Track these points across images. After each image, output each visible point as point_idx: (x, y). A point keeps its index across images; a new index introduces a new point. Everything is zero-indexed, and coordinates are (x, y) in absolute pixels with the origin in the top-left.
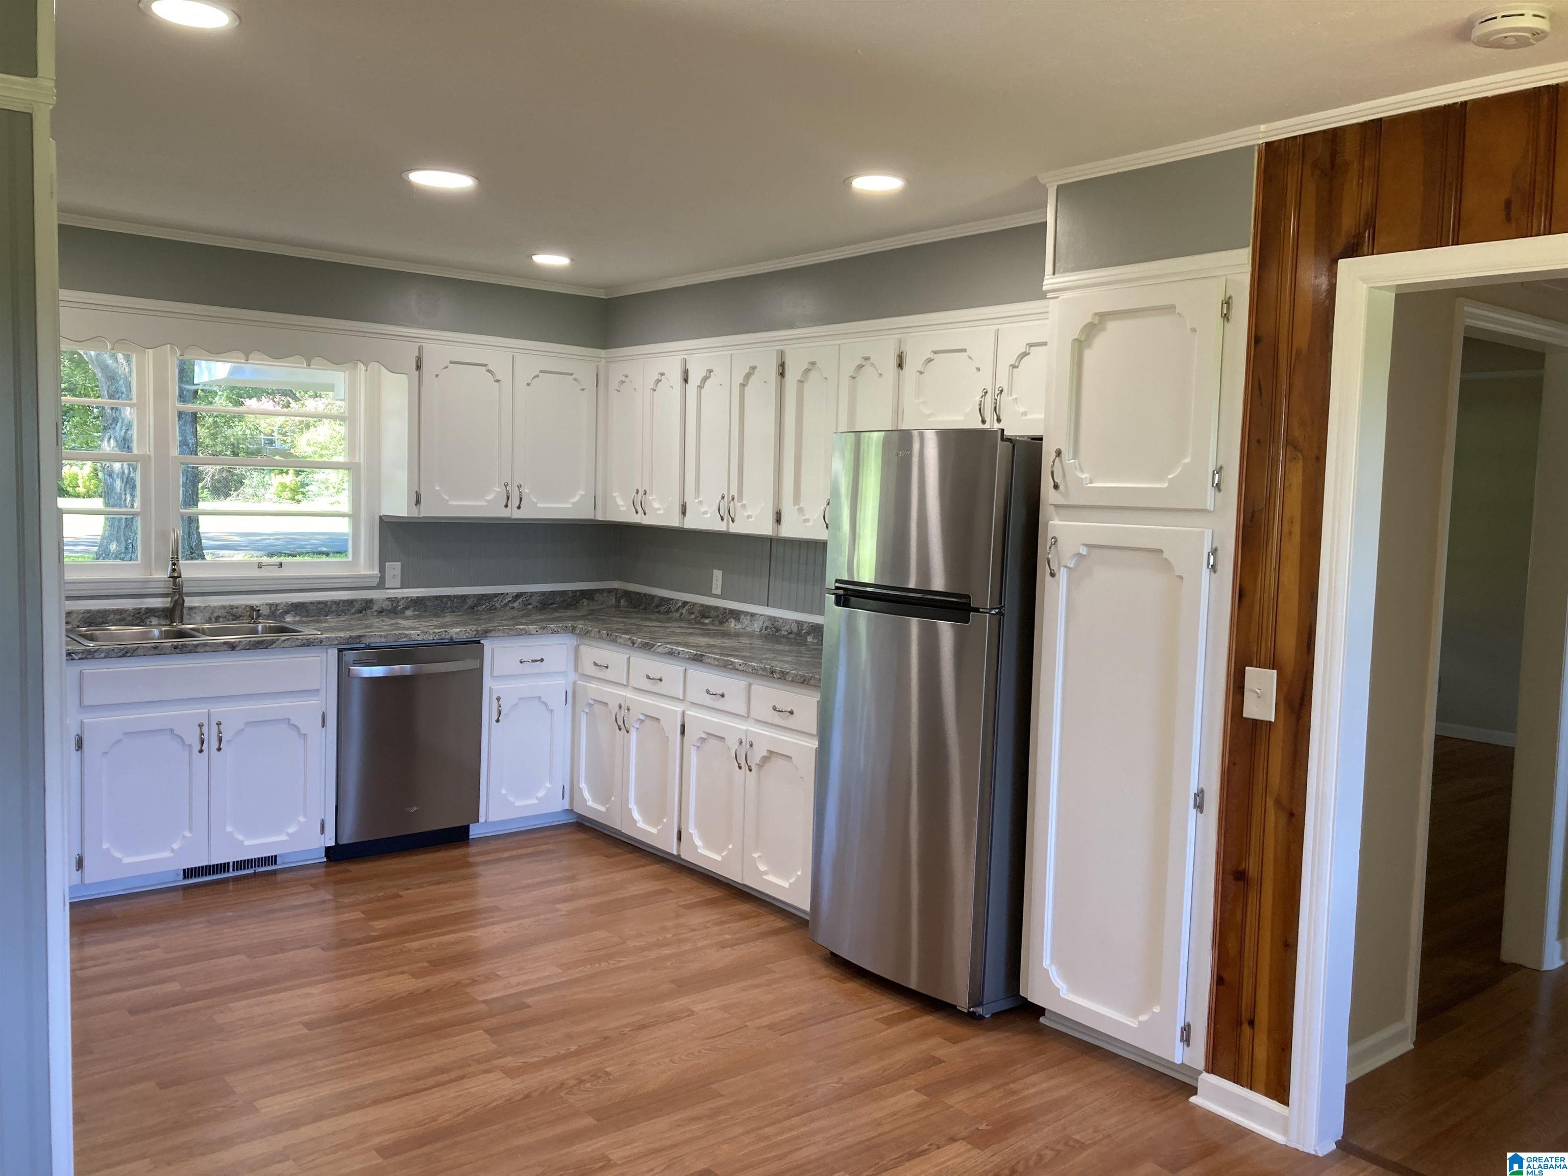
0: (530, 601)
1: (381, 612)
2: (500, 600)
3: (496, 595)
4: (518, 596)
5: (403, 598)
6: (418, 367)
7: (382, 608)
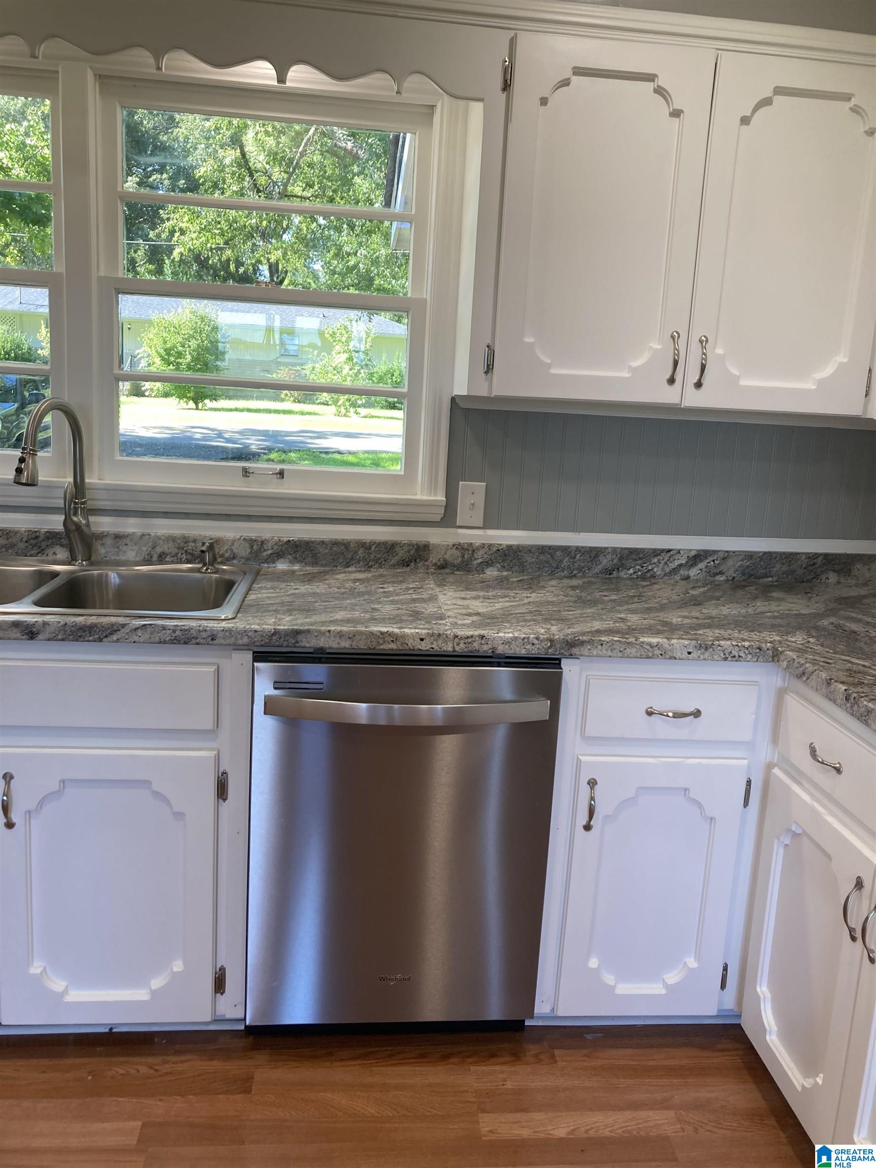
0: (723, 568)
1: (443, 566)
2: (663, 562)
3: (657, 553)
4: (698, 557)
5: (483, 546)
6: (507, 86)
7: (445, 560)
